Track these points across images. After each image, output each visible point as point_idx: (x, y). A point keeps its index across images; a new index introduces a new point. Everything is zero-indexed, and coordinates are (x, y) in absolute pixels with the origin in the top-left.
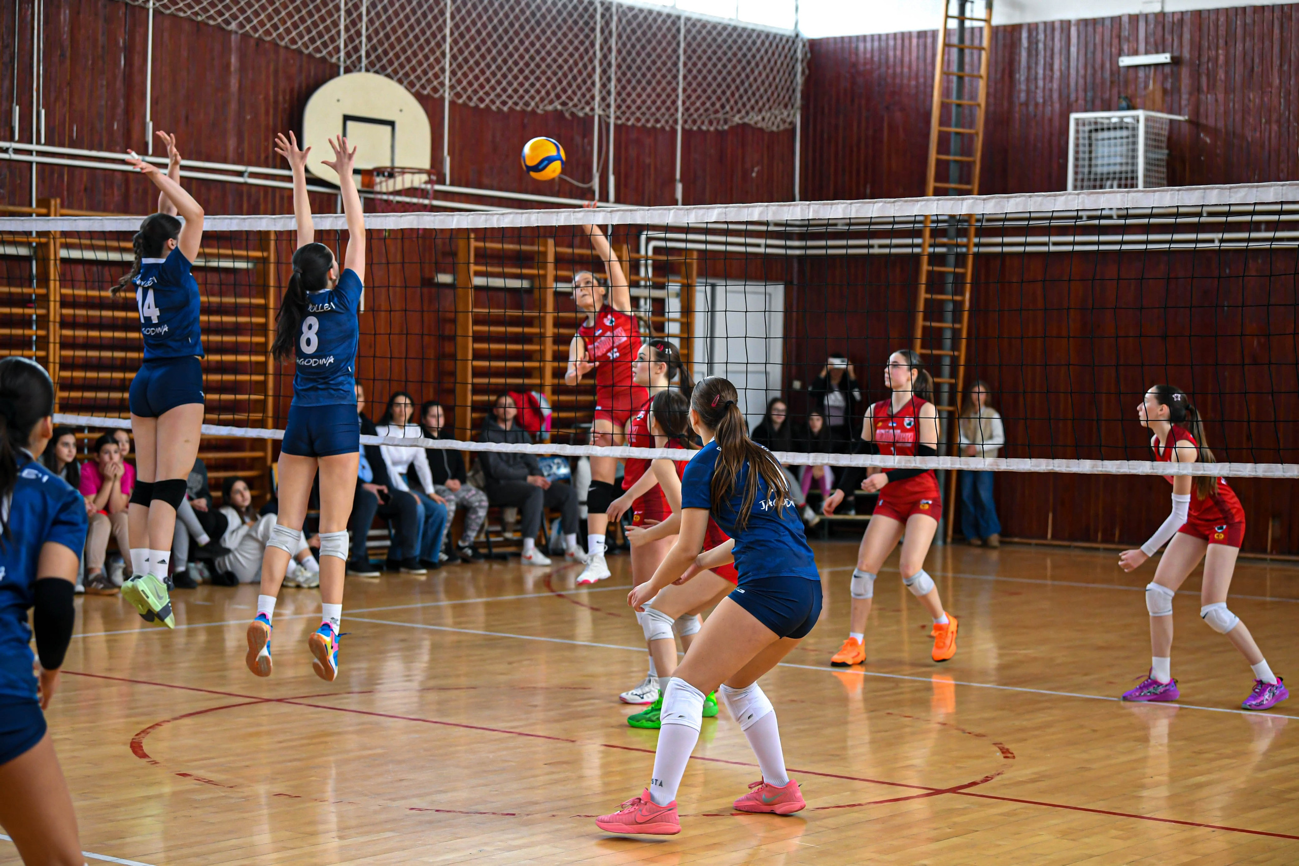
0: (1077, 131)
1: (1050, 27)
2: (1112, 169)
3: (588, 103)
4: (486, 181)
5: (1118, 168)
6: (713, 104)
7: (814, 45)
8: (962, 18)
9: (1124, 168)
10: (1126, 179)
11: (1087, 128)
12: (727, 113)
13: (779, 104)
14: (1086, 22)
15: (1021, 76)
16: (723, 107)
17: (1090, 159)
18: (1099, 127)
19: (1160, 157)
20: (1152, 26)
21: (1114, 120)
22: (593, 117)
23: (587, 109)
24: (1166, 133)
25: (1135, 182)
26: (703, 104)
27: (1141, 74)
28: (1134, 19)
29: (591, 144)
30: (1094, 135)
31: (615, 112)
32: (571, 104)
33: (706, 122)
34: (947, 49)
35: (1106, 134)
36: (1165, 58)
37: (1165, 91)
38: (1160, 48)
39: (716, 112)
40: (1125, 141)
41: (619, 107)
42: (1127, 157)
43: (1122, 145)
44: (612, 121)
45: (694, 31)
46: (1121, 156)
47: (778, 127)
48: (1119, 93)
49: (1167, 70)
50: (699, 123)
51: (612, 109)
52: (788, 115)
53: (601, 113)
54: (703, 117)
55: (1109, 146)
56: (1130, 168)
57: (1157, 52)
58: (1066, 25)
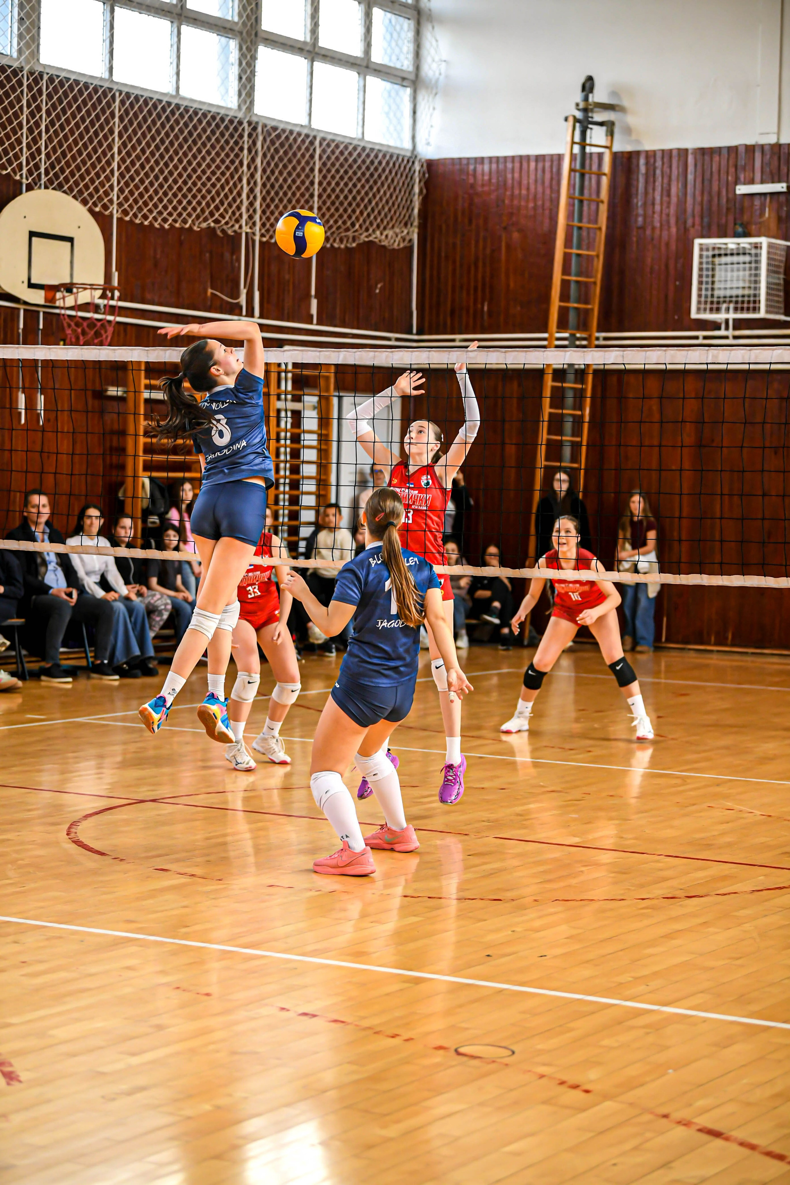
0: (701, 256)
1: (667, 154)
2: (734, 292)
3: (237, 221)
4: (148, 296)
5: (740, 292)
6: (344, 223)
7: (430, 165)
8: (583, 144)
9: (746, 292)
10: (749, 302)
11: (710, 253)
12: (356, 231)
13: (400, 223)
14: (702, 152)
15: (639, 201)
16: (353, 225)
17: (713, 283)
18: (722, 252)
19: (777, 281)
20: (768, 157)
21: (732, 246)
22: (241, 234)
23: (237, 226)
24: (784, 259)
25: (757, 305)
26: (336, 222)
27: (757, 202)
28: (750, 149)
29: (239, 260)
30: (717, 260)
31: (260, 230)
32: (223, 222)
33: (338, 240)
34: (573, 174)
35: (729, 259)
36: (780, 187)
37: (780, 220)
38: (776, 178)
39: (347, 230)
40: (747, 266)
41: (263, 225)
42: (750, 282)
43: (744, 270)
44: (257, 238)
45: (329, 151)
46: (744, 281)
47: (399, 245)
48: (735, 219)
49: (782, 198)
50: (331, 240)
51: (258, 227)
52: (408, 233)
53: (249, 230)
54: (335, 235)
55: (732, 271)
56: (752, 292)
57: (773, 182)
58: (683, 153)
